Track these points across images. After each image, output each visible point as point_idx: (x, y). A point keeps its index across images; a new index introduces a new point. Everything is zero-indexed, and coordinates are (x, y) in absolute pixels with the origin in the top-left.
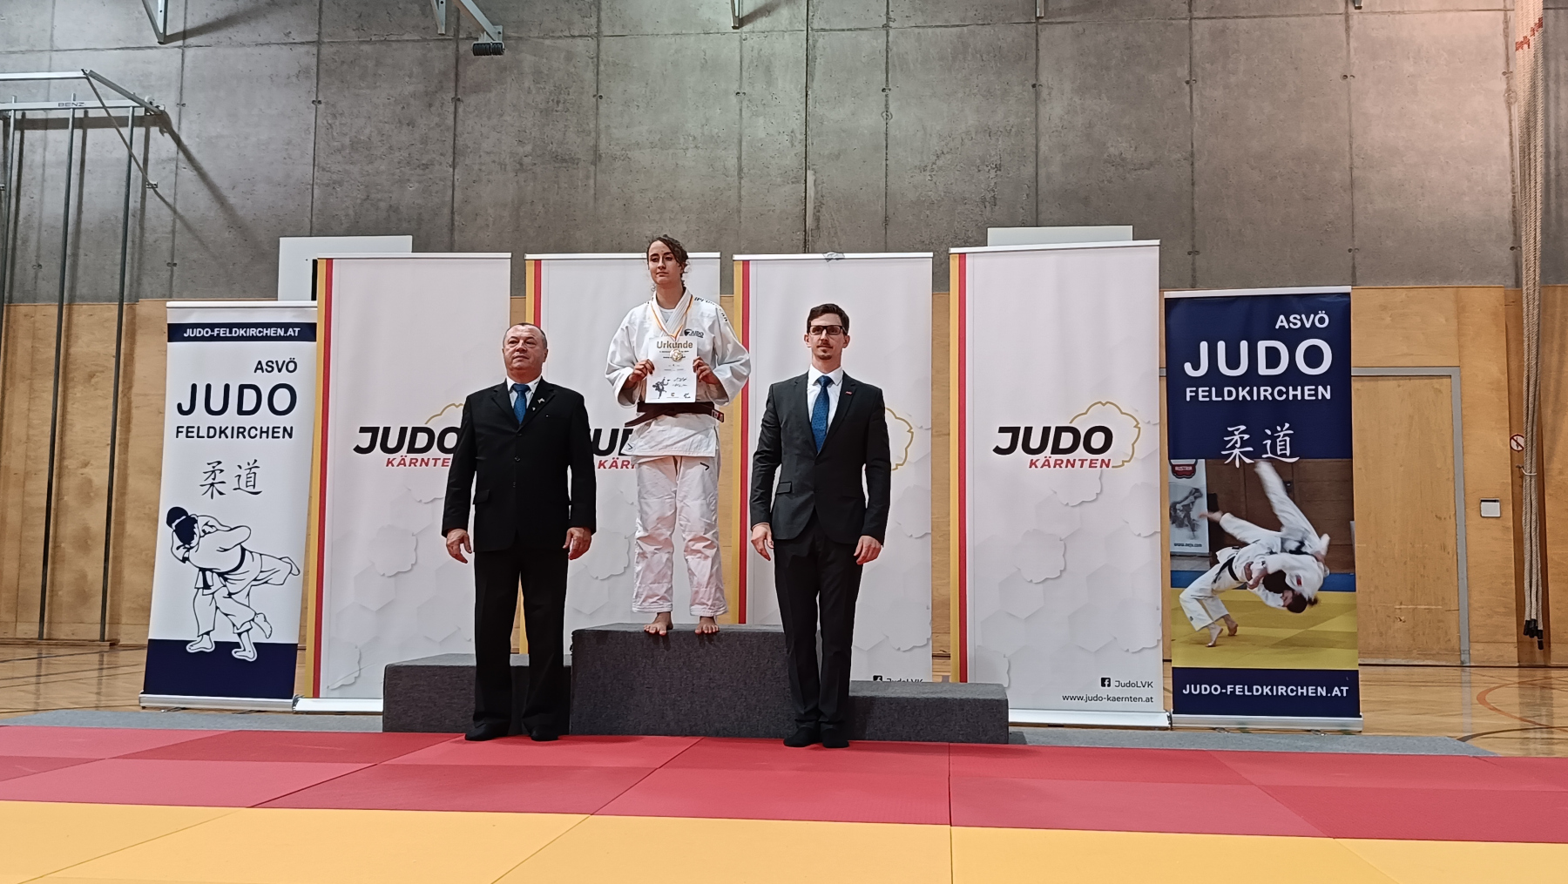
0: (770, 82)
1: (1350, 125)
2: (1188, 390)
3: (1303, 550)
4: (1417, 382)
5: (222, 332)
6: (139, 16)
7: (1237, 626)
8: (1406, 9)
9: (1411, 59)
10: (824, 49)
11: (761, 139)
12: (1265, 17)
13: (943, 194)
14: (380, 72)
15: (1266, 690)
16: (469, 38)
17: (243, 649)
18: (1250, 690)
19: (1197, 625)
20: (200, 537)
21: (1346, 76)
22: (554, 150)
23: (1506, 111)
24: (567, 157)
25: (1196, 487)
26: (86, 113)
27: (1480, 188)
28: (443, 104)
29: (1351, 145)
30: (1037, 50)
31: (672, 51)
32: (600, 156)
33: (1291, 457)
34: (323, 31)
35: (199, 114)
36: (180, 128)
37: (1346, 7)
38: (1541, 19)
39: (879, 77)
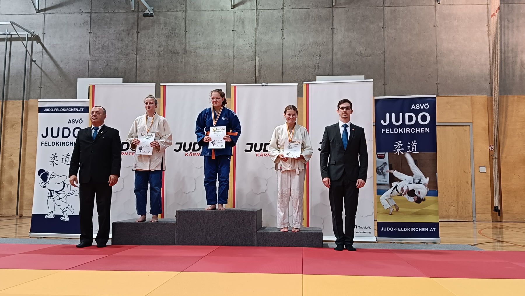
0: (244, 27)
1: (436, 42)
2: (382, 129)
3: (421, 182)
4: (458, 127)
5: (57, 110)
6: (30, 3)
7: (399, 208)
8: (455, 4)
9: (457, 20)
10: (262, 16)
11: (241, 46)
12: (408, 6)
13: (301, 65)
14: (112, 23)
15: (408, 229)
16: (142, 11)
17: (64, 217)
18: (403, 229)
19: (385, 208)
20: (49, 179)
21: (435, 26)
22: (171, 49)
23: (488, 38)
24: (175, 52)
25: (385, 162)
26: (11, 36)
27: (479, 63)
28: (133, 33)
29: (437, 49)
30: (333, 17)
31: (211, 16)
32: (187, 51)
33: (416, 152)
34: (92, 9)
35: (50, 37)
36: (43, 41)
37: (435, 3)
38: (499, 8)
39: (280, 25)
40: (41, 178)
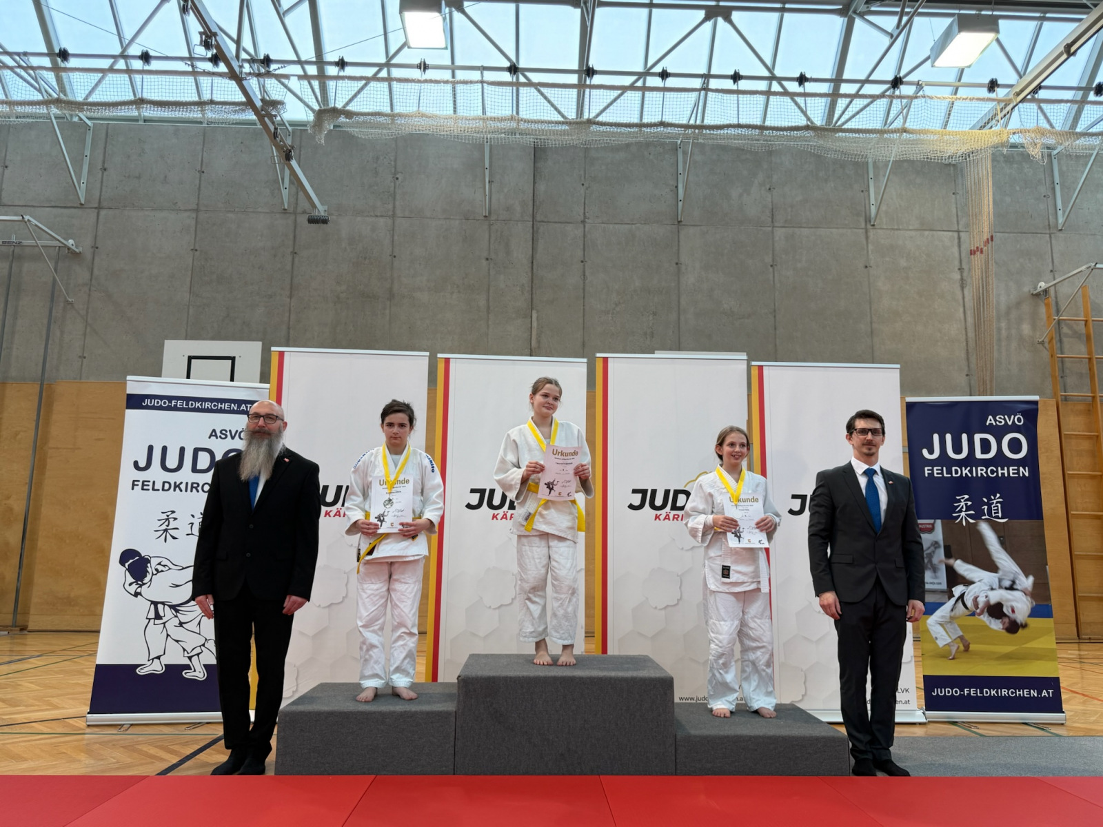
0: (508, 253)
1: (870, 298)
2: (926, 468)
3: (1015, 587)
5: (179, 404)
6: (67, 185)
7: (969, 644)
8: (901, 227)
9: (905, 258)
10: (544, 234)
11: (502, 289)
12: (818, 227)
13: (619, 329)
14: (240, 232)
15: (993, 692)
16: (304, 212)
17: (193, 670)
18: (982, 692)
19: (941, 643)
20: (153, 574)
21: (866, 267)
22: (361, 289)
24: (371, 295)
25: (935, 540)
27: (947, 338)
28: (284, 255)
29: (871, 308)
30: (679, 241)
31: (443, 230)
32: (394, 294)
33: (1002, 518)
34: (201, 203)
35: (108, 254)
36: (93, 263)
37: (866, 225)
38: (992, 237)
39: (580, 253)
40: (127, 572)
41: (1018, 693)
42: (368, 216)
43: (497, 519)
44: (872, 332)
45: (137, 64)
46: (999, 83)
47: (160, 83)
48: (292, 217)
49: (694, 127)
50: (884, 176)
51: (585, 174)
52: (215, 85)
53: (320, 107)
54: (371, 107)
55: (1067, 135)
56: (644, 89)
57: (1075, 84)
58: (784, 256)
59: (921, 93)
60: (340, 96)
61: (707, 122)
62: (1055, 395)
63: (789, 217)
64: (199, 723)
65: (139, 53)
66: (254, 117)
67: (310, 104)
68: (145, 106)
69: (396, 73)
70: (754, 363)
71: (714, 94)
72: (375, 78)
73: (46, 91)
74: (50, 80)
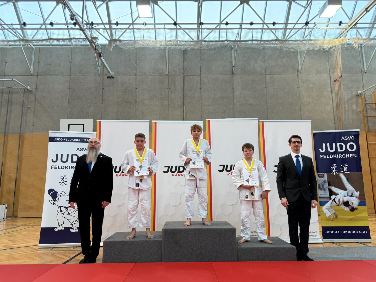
0: (175, 86)
1: (300, 98)
2: (321, 155)
3: (353, 196)
5: (66, 140)
6: (27, 68)
7: (337, 215)
8: (310, 73)
9: (311, 84)
10: (187, 79)
11: (173, 99)
12: (281, 74)
13: (213, 111)
14: (85, 82)
15: (346, 232)
16: (106, 75)
17: (73, 229)
18: (342, 232)
19: (327, 215)
20: (59, 197)
21: (298, 87)
22: (126, 100)
23: (331, 95)
24: (129, 102)
25: (325, 180)
28: (100, 89)
29: (300, 101)
30: (233, 80)
31: (153, 79)
32: (137, 102)
33: (348, 172)
34: (71, 72)
35: (41, 91)
36: (36, 94)
37: (298, 73)
38: (342, 76)
39: (199, 86)
40: (50, 196)
41: (355, 232)
42: (127, 75)
43: (174, 176)
44: (301, 110)
45: (49, 27)
46: (343, 22)
47: (57, 33)
48: (102, 76)
49: (238, 41)
50: (304, 56)
51: (200, 58)
52: (75, 32)
53: (110, 39)
54: (128, 38)
55: (367, 39)
56: (220, 29)
57: (369, 22)
58: (269, 84)
59: (315, 27)
60: (117, 35)
61: (242, 39)
62: (365, 130)
63: (271, 71)
64: (76, 247)
65: (49, 23)
66: (88, 43)
67: (107, 38)
68: (52, 40)
69: (135, 26)
70: (260, 121)
71: (244, 29)
72: (128, 28)
73: (19, 37)
74: (20, 33)
